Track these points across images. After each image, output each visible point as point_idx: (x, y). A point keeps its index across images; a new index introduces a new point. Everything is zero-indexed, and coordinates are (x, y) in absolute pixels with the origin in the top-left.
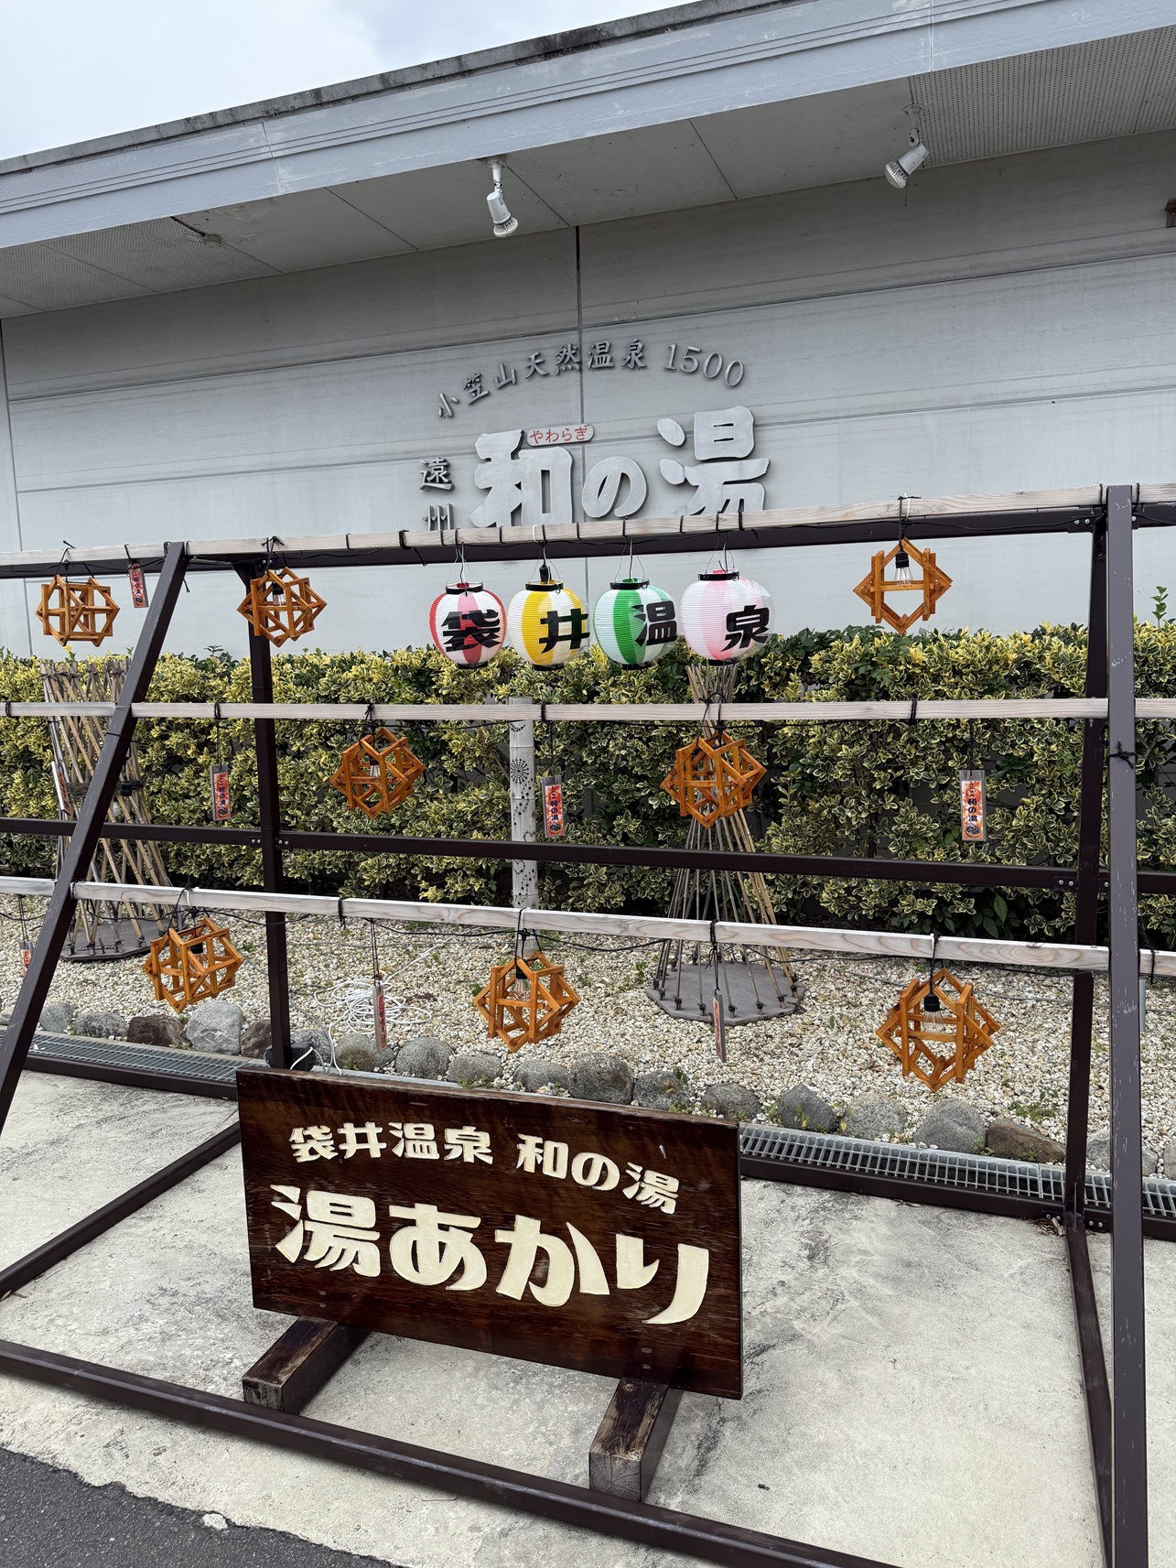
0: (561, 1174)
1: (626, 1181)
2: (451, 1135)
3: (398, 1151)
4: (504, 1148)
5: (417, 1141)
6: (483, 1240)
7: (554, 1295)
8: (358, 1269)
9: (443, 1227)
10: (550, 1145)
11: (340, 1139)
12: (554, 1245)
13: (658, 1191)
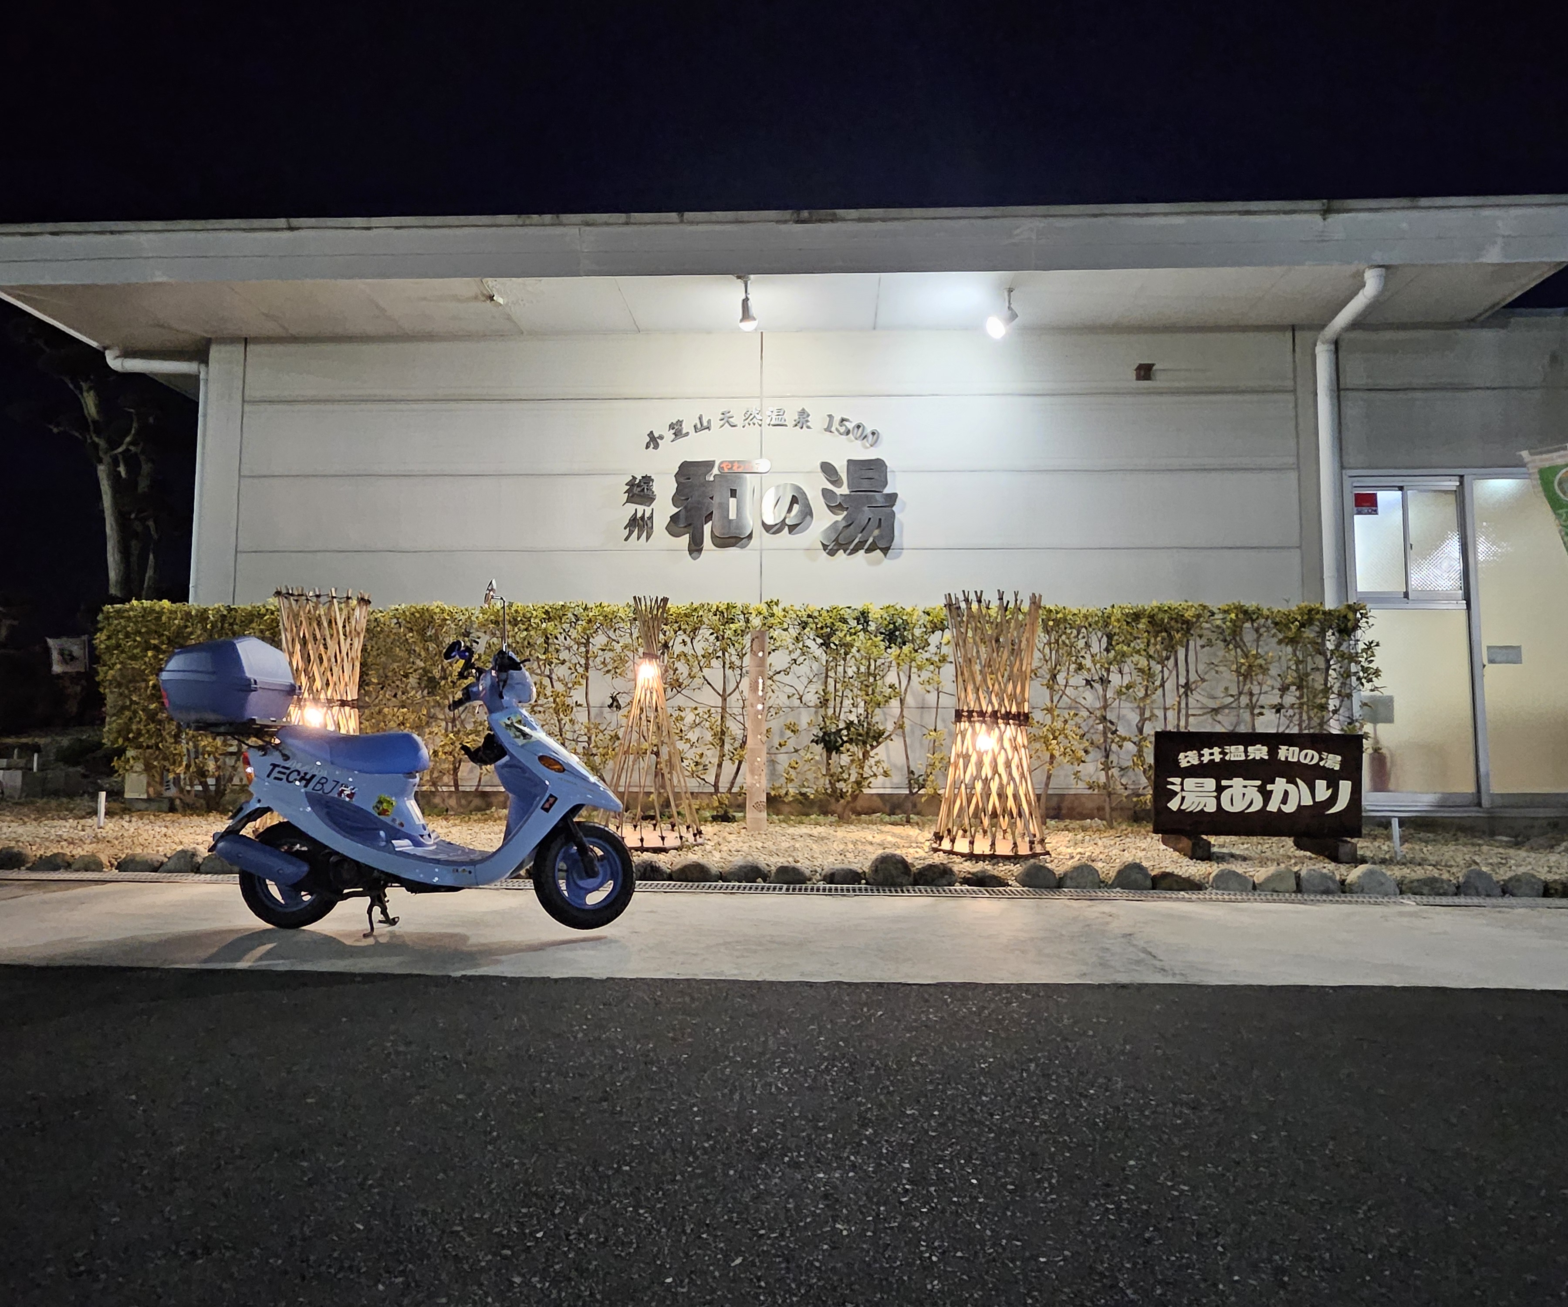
0: (1295, 760)
1: (1321, 759)
2: (1250, 749)
3: (1227, 758)
4: (1273, 752)
5: (1236, 753)
6: (1262, 790)
7: (1290, 808)
8: (1206, 810)
9: (1245, 787)
10: (1291, 749)
11: (1201, 755)
12: (1291, 788)
13: (1333, 762)
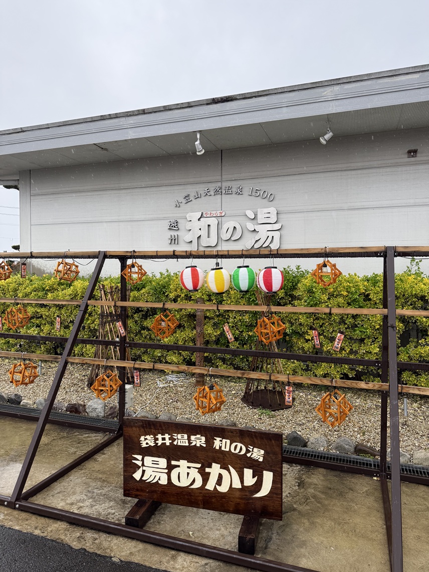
0: (227, 449)
1: (248, 451)
2: (193, 438)
3: (175, 443)
4: (209, 442)
5: (182, 440)
6: (202, 471)
7: (224, 488)
8: (160, 482)
9: (189, 467)
10: (224, 441)
11: (156, 439)
12: (224, 473)
13: (258, 454)
